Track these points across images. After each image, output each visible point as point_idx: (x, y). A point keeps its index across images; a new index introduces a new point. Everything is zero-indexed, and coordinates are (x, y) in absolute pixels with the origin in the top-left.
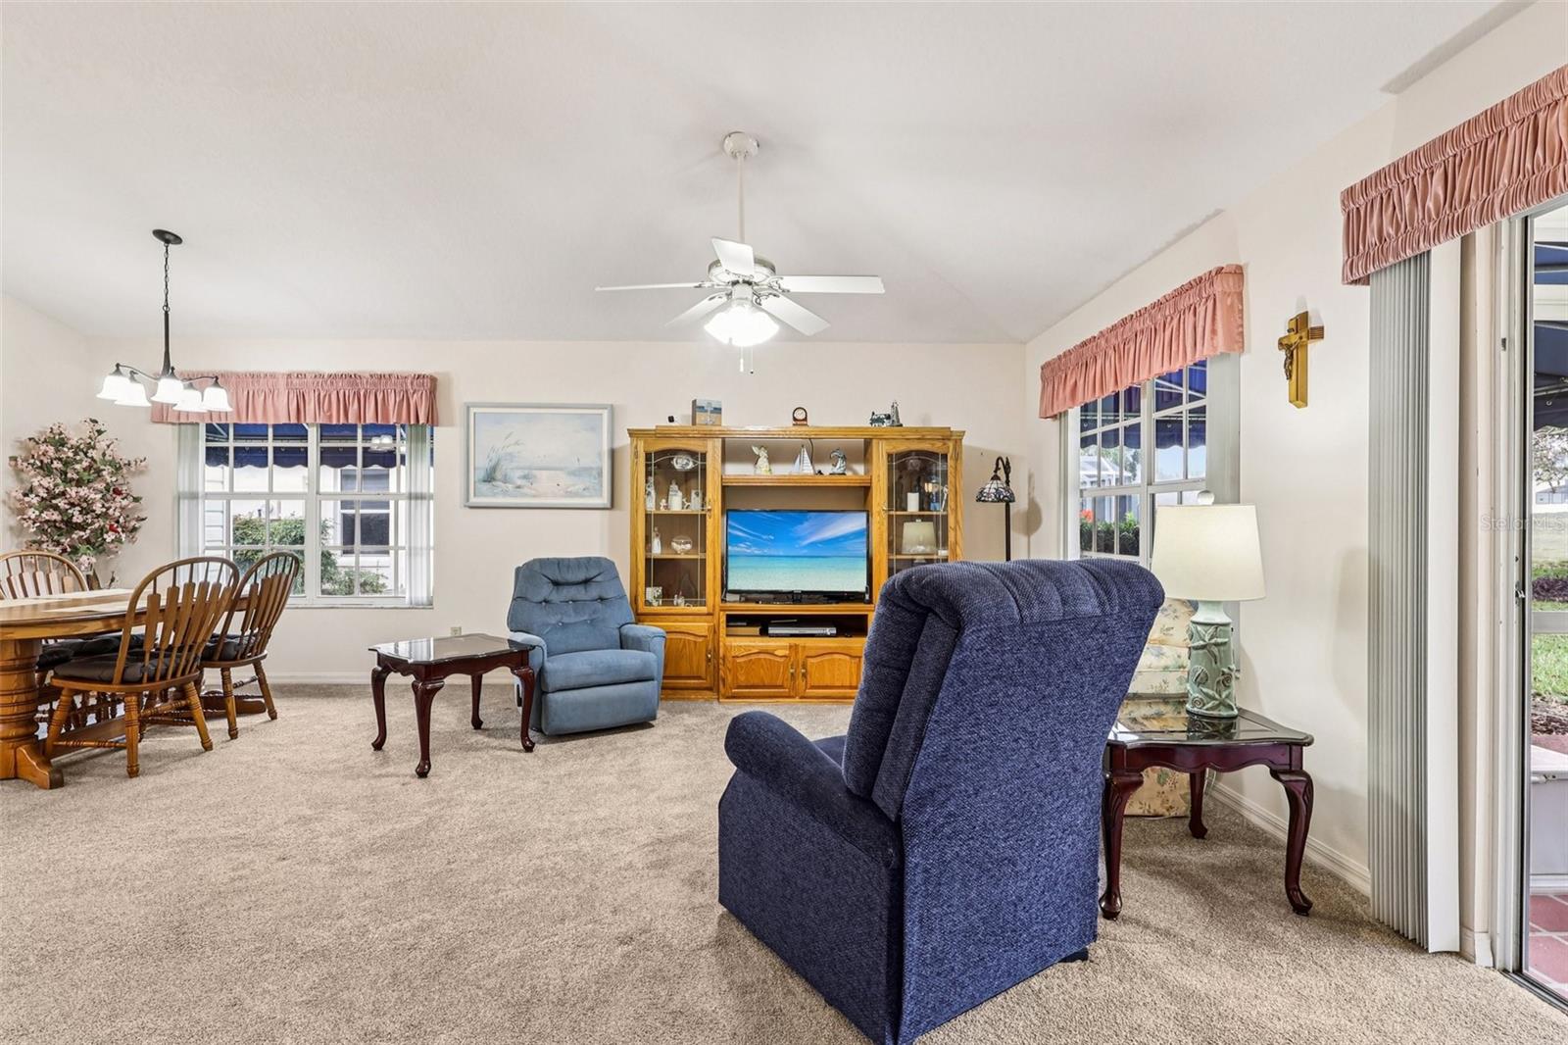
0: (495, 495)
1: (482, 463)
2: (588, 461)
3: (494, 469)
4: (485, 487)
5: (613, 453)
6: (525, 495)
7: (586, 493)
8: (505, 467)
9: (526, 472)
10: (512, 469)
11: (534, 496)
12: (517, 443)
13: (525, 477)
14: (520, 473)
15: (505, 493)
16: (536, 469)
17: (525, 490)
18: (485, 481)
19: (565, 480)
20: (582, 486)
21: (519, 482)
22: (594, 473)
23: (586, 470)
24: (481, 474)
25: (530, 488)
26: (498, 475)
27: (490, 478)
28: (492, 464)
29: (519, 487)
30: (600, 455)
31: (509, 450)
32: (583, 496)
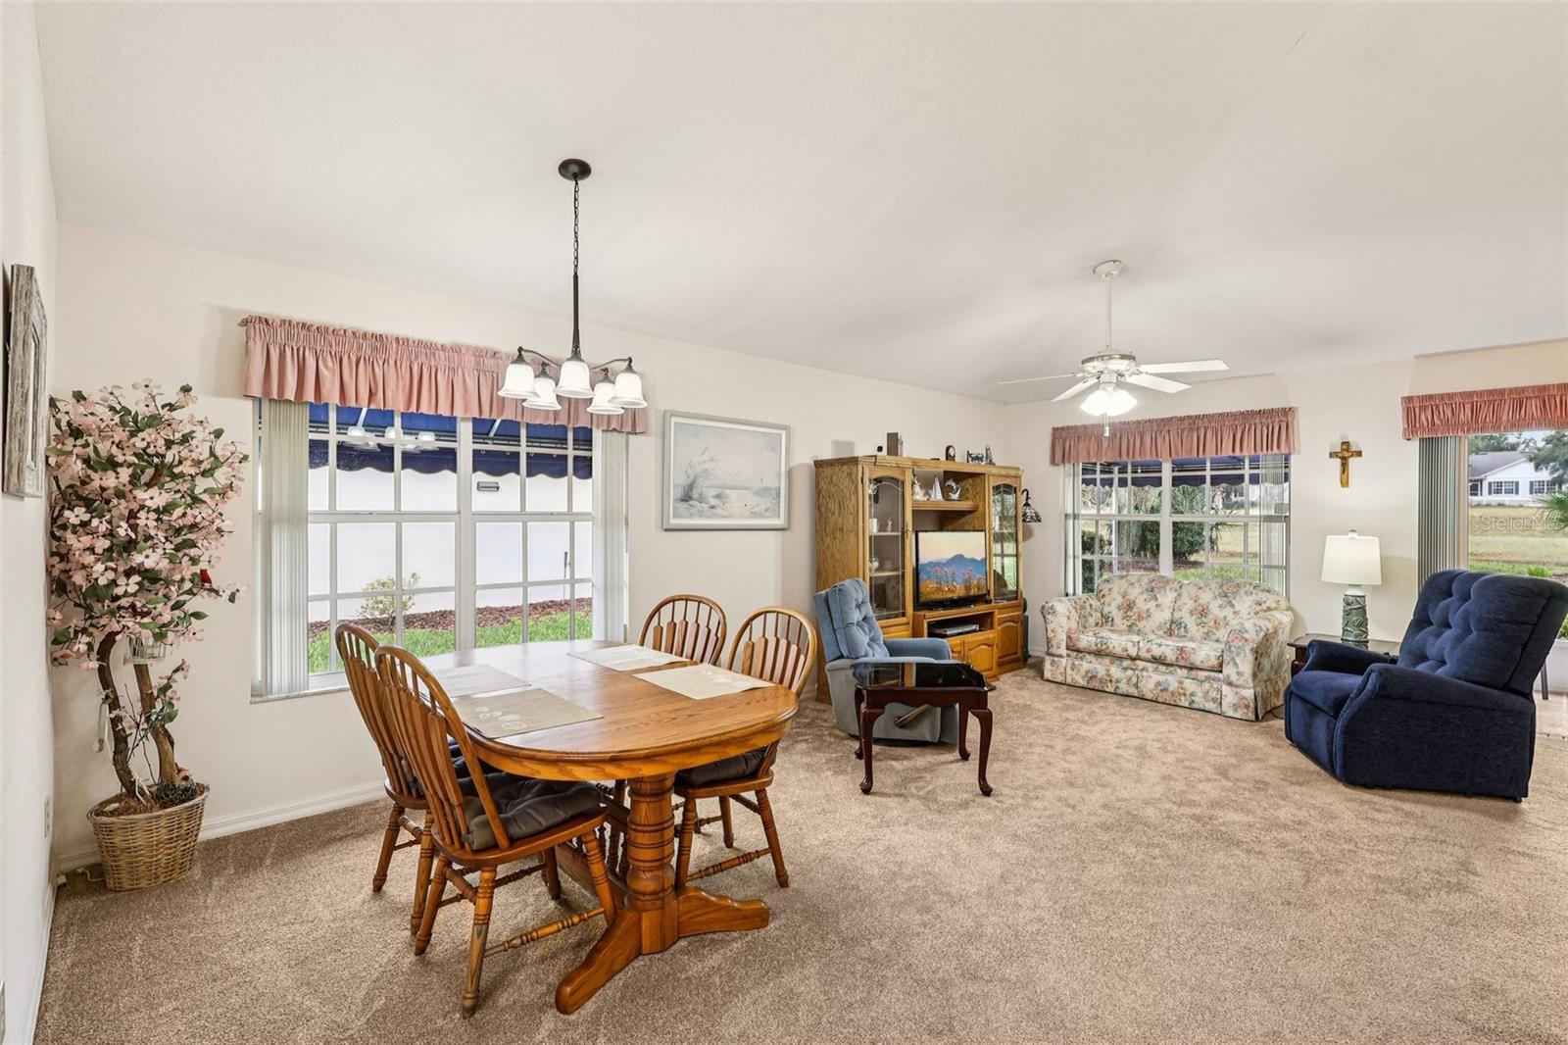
0: (691, 516)
1: (677, 480)
2: (770, 482)
3: (691, 487)
4: (683, 506)
5: (790, 472)
6: (718, 516)
7: (767, 514)
8: (703, 486)
9: (719, 490)
10: (708, 487)
11: (725, 517)
12: (712, 460)
13: (718, 496)
14: (713, 492)
15: (701, 514)
16: (730, 488)
17: (718, 511)
18: (682, 500)
19: (750, 499)
20: (764, 507)
21: (713, 502)
22: (774, 493)
23: (767, 490)
24: (680, 493)
25: (723, 509)
26: (695, 494)
27: (686, 498)
28: (689, 481)
29: (713, 507)
30: (779, 475)
31: (706, 466)
32: (764, 517)
